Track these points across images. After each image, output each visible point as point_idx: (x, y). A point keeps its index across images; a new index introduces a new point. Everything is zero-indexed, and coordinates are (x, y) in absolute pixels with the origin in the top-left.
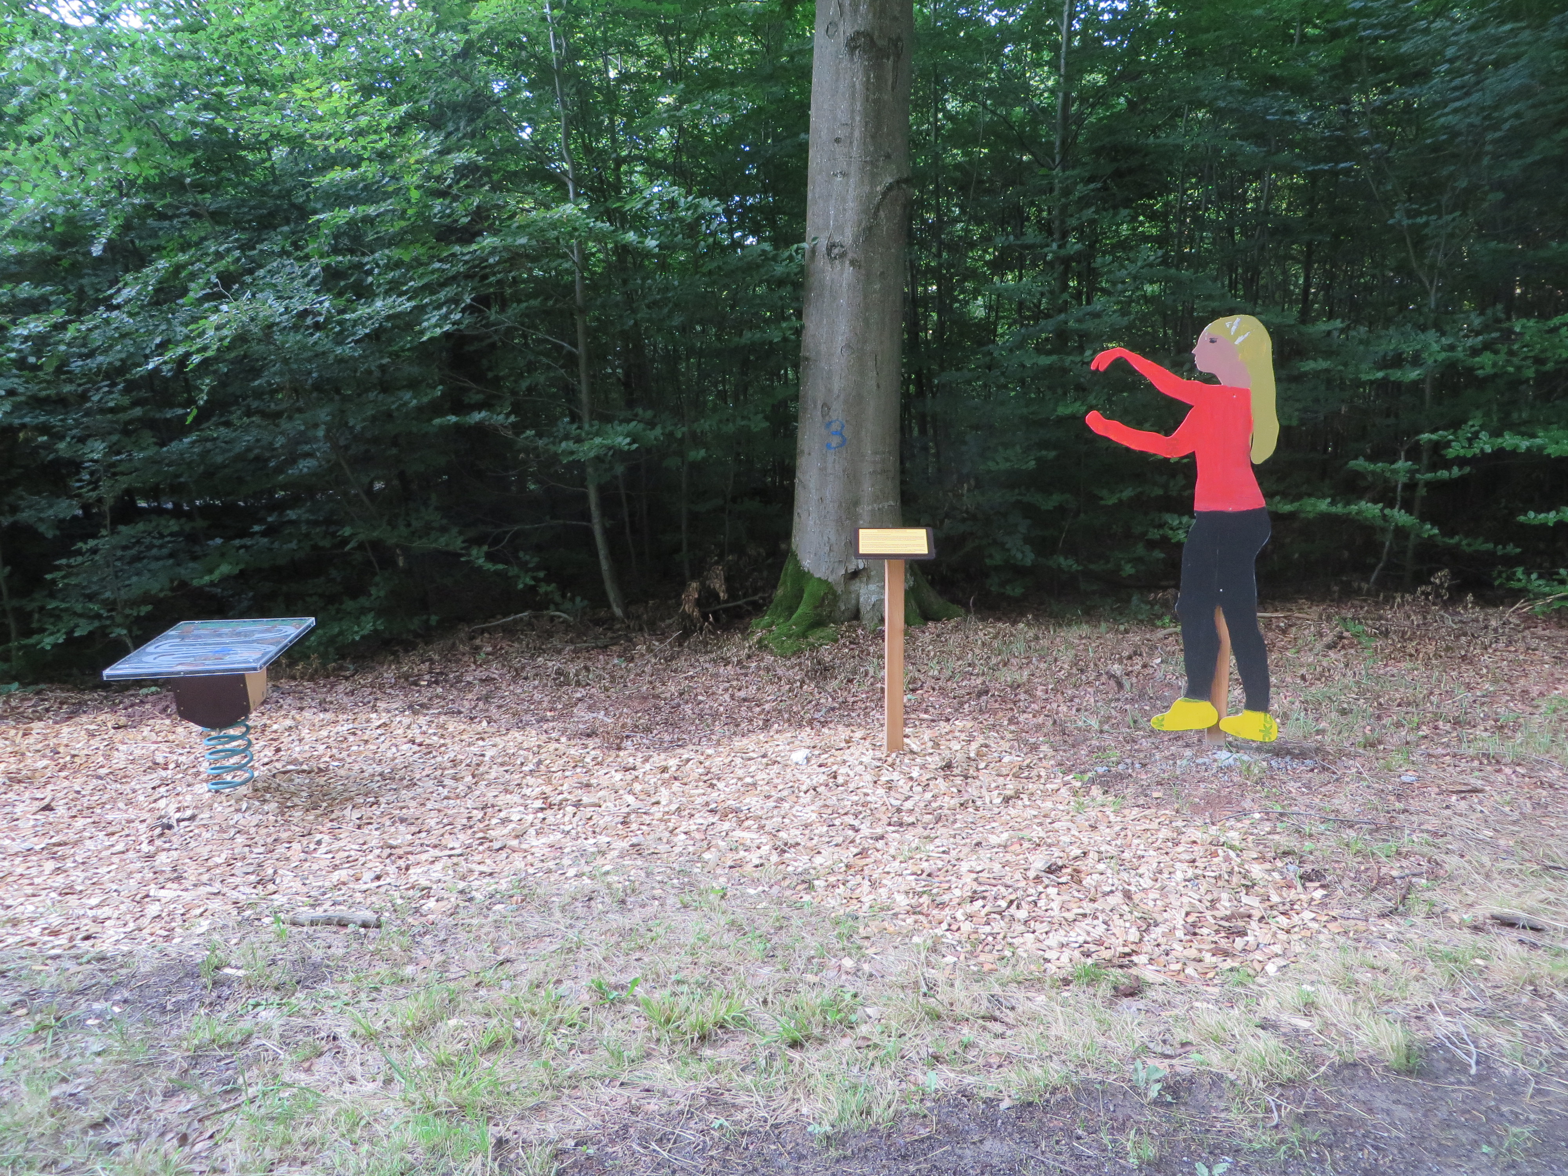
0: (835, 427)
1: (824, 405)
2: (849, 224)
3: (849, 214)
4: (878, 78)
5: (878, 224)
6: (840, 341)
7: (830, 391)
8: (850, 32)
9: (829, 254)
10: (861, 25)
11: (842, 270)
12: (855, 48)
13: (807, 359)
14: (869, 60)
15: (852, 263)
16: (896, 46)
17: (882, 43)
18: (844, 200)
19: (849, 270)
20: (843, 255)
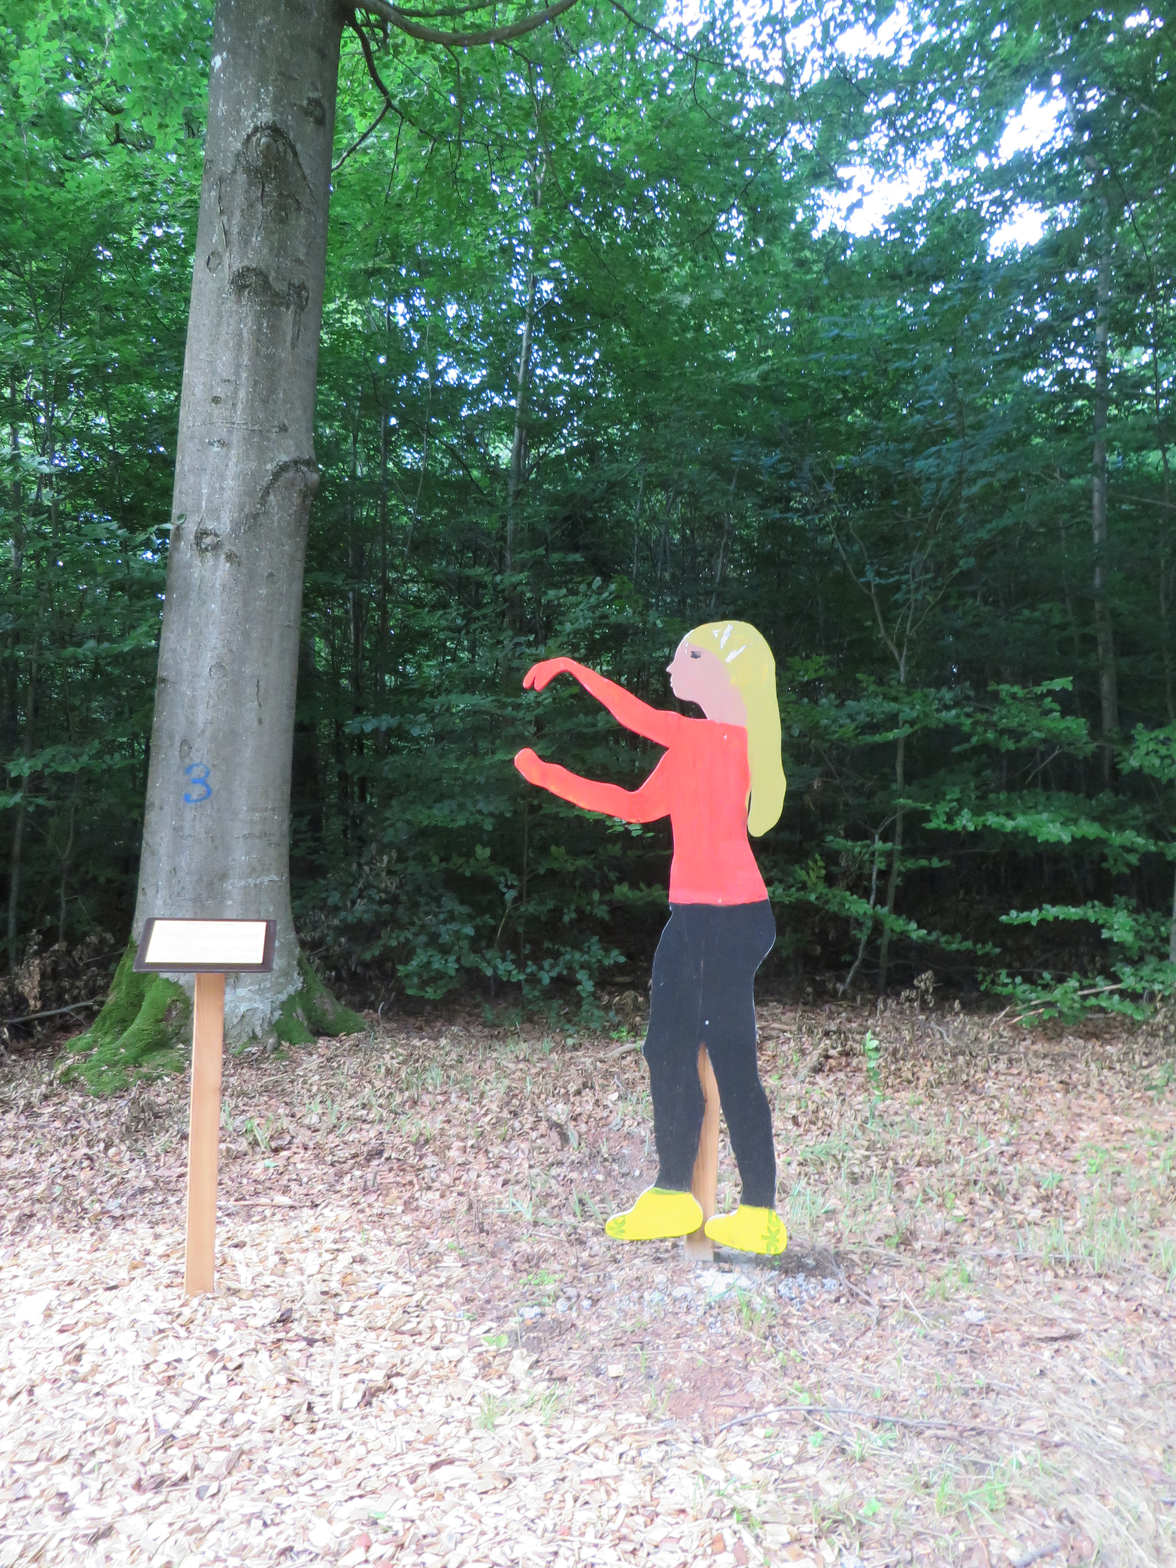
0: (197, 772)
1: (184, 742)
2: (228, 507)
3: (228, 494)
4: (273, 327)
5: (266, 513)
6: (208, 658)
7: (191, 723)
8: (237, 266)
9: (198, 544)
10: (251, 260)
11: (215, 567)
12: (244, 287)
13: (164, 680)
14: (262, 304)
15: (230, 557)
16: (299, 295)
17: (280, 287)
18: (222, 477)
19: (225, 566)
20: (216, 547)
